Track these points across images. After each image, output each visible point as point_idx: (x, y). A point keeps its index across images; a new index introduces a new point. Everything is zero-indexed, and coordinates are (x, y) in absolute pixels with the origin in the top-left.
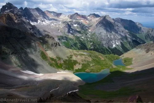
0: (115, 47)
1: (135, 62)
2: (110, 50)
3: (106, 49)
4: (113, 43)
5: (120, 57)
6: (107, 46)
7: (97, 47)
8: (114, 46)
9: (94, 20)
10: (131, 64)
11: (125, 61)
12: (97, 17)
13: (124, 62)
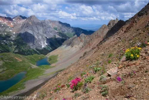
0: (44, 48)
1: (60, 59)
2: (38, 52)
3: (34, 50)
4: (41, 43)
5: (46, 56)
6: (35, 48)
7: (22, 50)
8: (43, 46)
9: (20, 22)
10: (56, 61)
11: (50, 59)
12: (23, 19)
13: (49, 61)
